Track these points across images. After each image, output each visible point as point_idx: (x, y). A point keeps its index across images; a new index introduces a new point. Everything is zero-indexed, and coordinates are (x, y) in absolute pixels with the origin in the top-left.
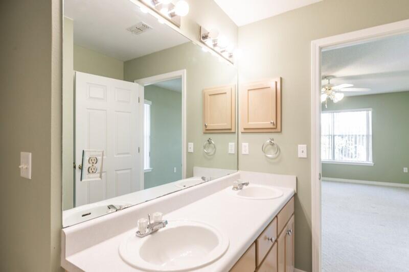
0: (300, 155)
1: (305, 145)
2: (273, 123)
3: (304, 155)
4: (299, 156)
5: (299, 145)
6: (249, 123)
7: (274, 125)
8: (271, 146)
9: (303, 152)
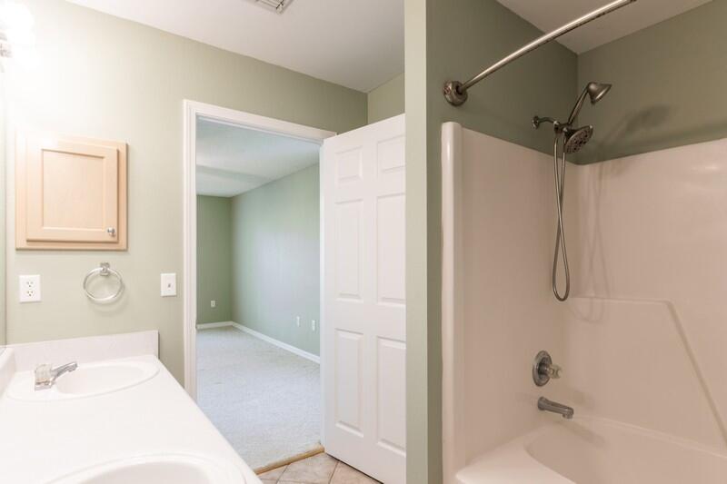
0: (165, 291)
1: (174, 275)
2: (113, 231)
3: (173, 292)
4: (163, 294)
5: (162, 275)
6: (45, 228)
7: (113, 236)
8: (101, 279)
9: (169, 286)
